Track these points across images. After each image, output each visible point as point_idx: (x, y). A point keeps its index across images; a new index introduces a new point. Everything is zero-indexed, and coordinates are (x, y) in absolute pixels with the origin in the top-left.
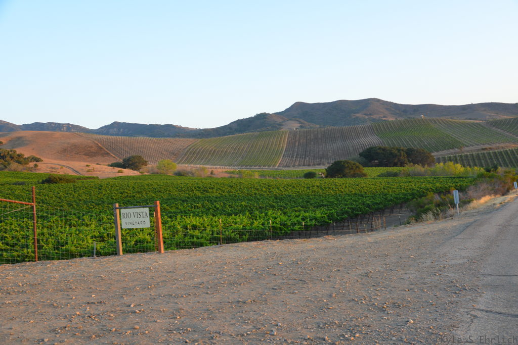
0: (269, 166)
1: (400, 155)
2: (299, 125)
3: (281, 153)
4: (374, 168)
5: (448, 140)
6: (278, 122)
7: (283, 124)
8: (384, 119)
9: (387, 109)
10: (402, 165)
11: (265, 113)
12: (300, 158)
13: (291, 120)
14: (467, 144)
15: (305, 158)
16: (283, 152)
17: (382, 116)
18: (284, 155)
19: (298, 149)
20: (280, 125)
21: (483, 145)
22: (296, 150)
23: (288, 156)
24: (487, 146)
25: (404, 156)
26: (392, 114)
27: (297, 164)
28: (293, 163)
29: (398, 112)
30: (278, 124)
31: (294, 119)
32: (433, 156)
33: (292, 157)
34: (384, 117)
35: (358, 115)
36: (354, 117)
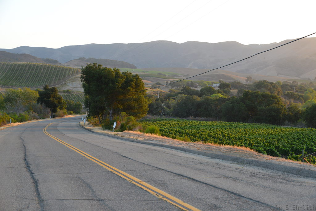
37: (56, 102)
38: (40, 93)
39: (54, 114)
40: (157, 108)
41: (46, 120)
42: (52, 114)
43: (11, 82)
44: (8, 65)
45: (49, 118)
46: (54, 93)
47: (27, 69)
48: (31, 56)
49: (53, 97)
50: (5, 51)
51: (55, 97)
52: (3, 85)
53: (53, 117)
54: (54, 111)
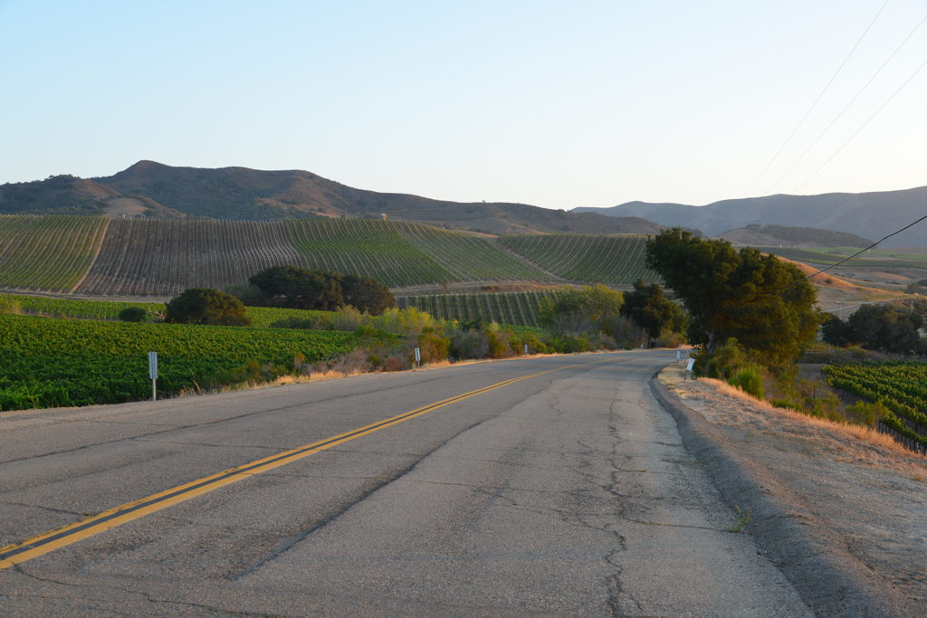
0: (54, 290)
1: (330, 288)
2: (143, 209)
3: (88, 263)
4: (275, 309)
5: (424, 266)
6: (98, 199)
7: (109, 203)
8: (319, 214)
9: (327, 195)
10: (331, 307)
11: (70, 175)
12: (128, 277)
13: (127, 196)
14: (457, 277)
15: (138, 279)
16: (93, 263)
17: (316, 208)
18: (93, 268)
19: (126, 258)
20: (102, 204)
21: (486, 280)
22: (122, 260)
23: (100, 273)
24: (492, 284)
25: (337, 289)
26: (335, 205)
27: (118, 290)
28: (109, 287)
29: (347, 203)
30: (97, 203)
31: (134, 195)
32: (392, 295)
33: (109, 274)
34: (320, 210)
35: (268, 201)
36: (259, 204)
37: (657, 314)
38: (627, 296)
39: (653, 340)
40: (900, 336)
41: (634, 351)
42: (649, 339)
43: (593, 274)
44: (590, 239)
45: (640, 347)
46: (654, 296)
47: (628, 247)
48: (646, 222)
49: (652, 305)
50: (594, 213)
51: (655, 305)
52: (577, 280)
53: (652, 346)
54: (655, 333)
